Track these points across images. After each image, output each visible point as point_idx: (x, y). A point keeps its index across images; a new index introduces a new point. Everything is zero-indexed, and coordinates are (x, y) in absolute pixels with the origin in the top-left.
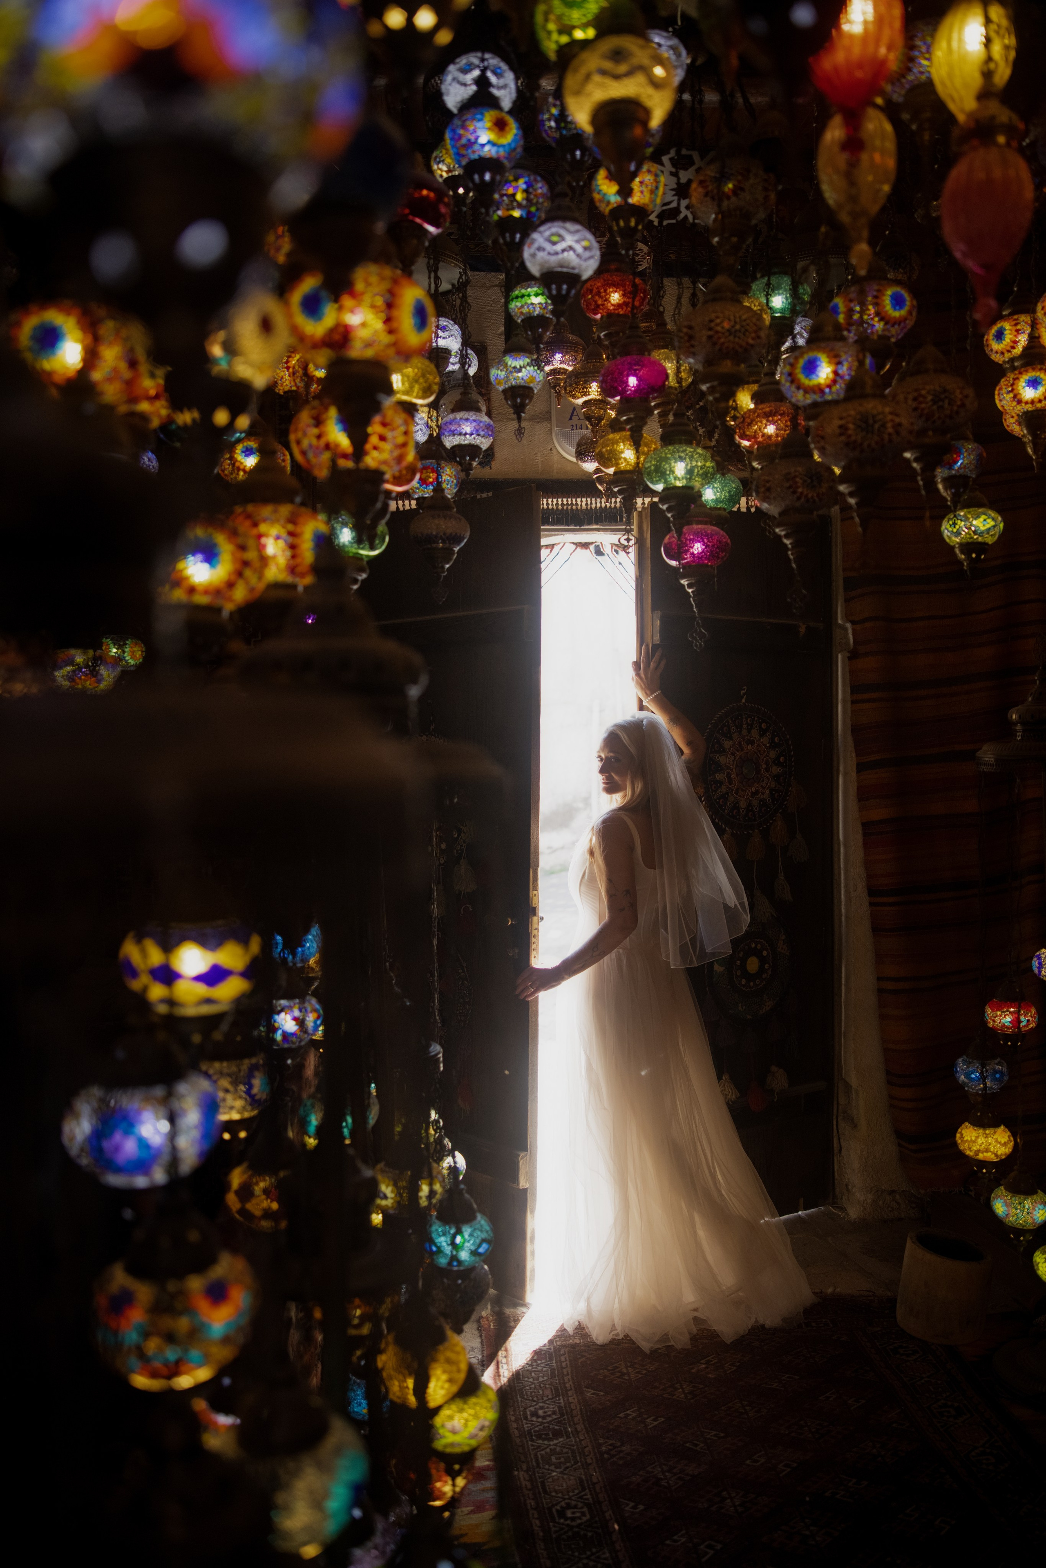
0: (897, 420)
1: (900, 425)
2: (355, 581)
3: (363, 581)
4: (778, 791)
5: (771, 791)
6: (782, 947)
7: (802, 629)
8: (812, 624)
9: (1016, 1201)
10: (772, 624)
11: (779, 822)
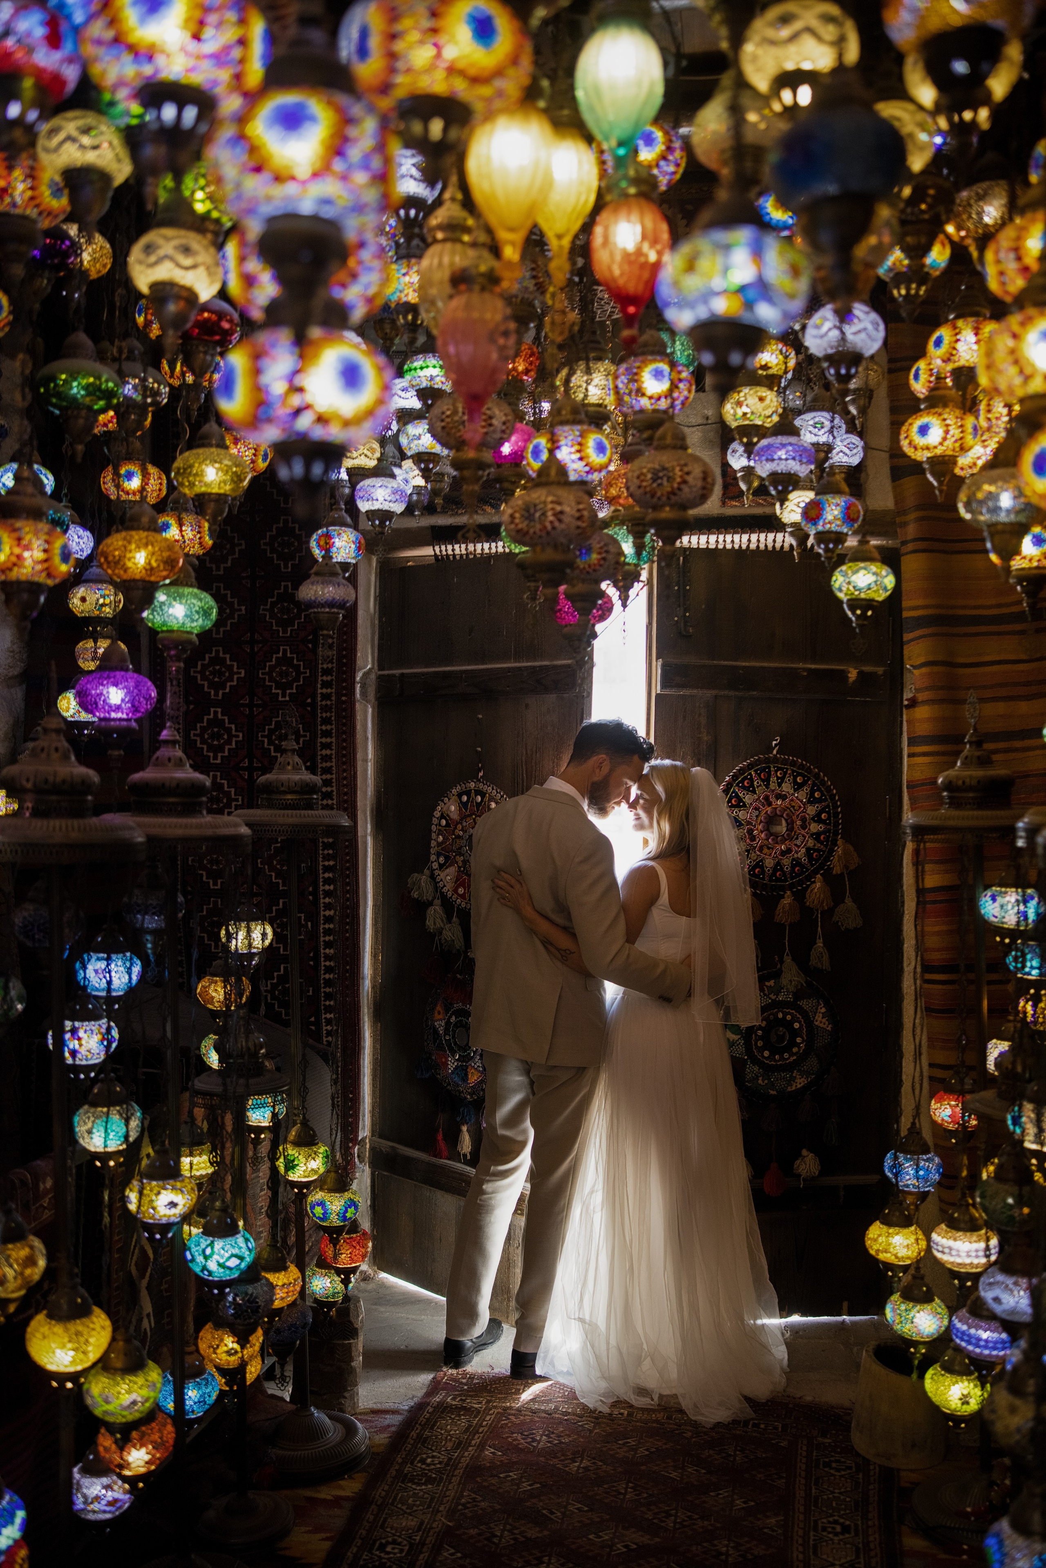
4: (818, 850)
5: (808, 850)
6: (821, 1021)
7: (853, 675)
8: (867, 669)
9: (903, 1307)
10: (810, 670)
11: (818, 884)
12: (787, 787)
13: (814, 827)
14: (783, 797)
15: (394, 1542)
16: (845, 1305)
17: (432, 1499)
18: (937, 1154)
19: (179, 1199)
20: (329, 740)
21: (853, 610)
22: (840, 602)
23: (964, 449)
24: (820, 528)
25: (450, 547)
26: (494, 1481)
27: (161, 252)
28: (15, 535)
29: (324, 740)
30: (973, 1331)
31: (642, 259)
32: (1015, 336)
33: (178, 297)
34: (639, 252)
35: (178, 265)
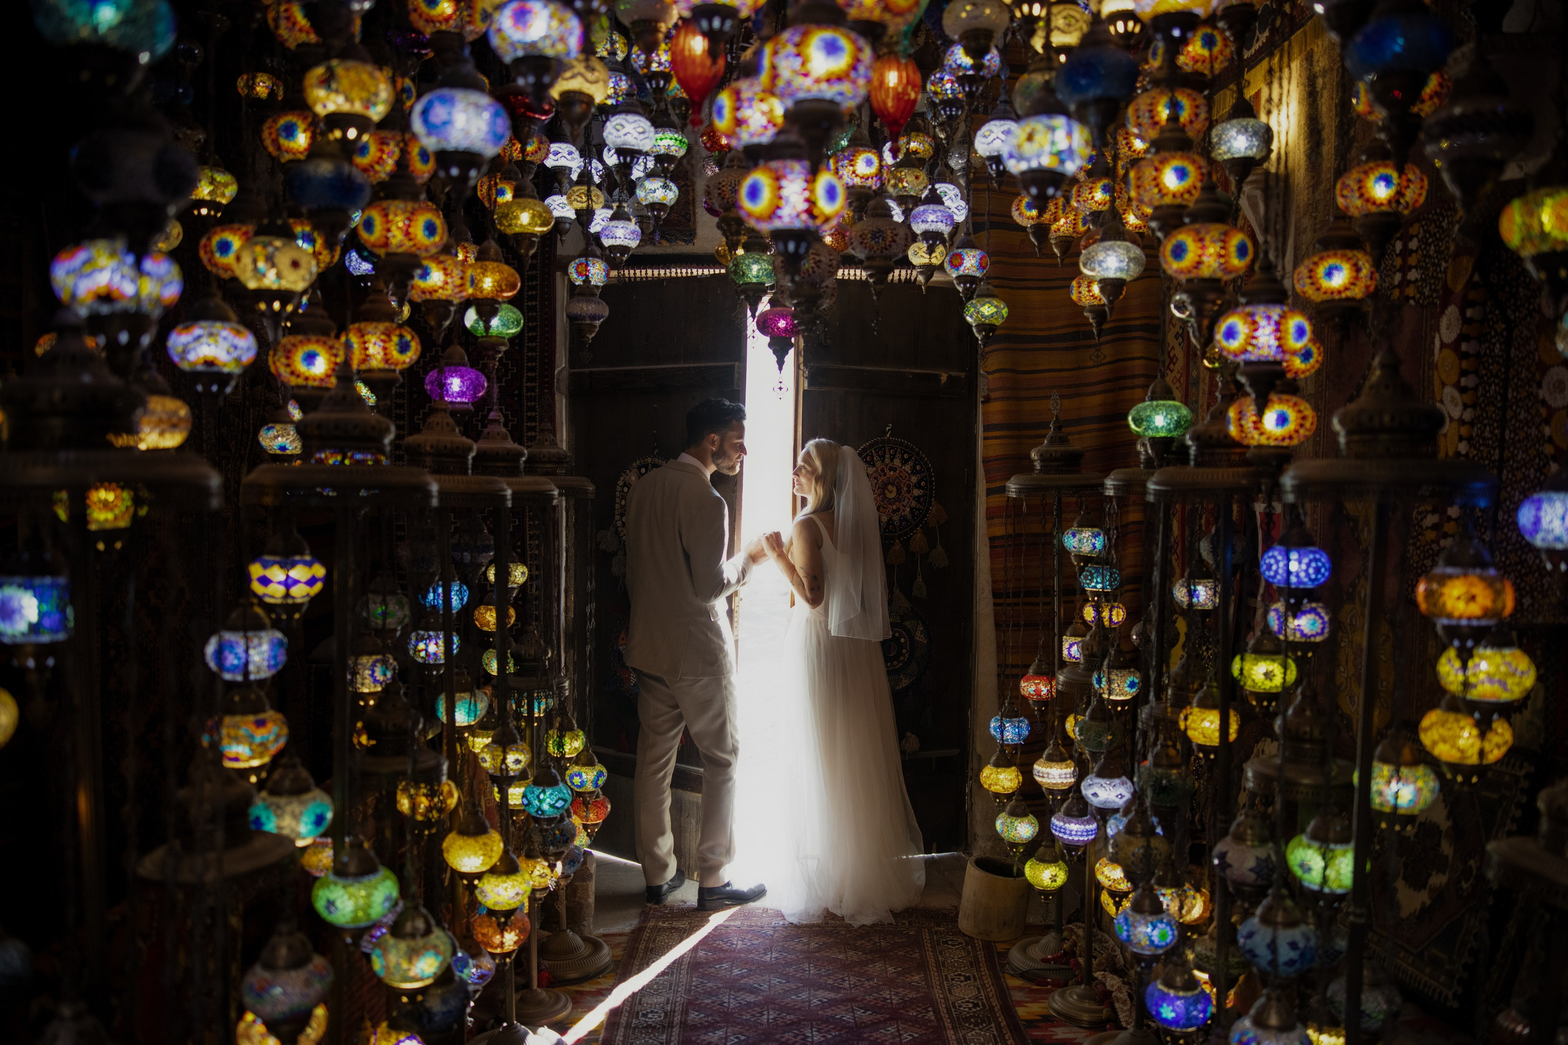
0: (818, 258)
1: (820, 261)
2: (499, 352)
3: (505, 352)
4: (918, 509)
5: (912, 509)
6: (919, 637)
7: (944, 378)
8: (954, 374)
9: (1009, 820)
10: (914, 374)
11: (918, 535)
12: (897, 462)
13: (916, 492)
14: (895, 470)
15: (652, 1012)
16: (935, 845)
17: (671, 985)
18: (1026, 717)
19: (522, 757)
20: (533, 424)
21: (979, 332)
22: (970, 326)
23: (1056, 220)
24: (961, 273)
25: (632, 272)
26: (712, 970)
27: (576, 71)
28: (442, 266)
29: (529, 424)
30: (1067, 825)
31: (906, 97)
32: (1156, 169)
33: (582, 102)
34: (905, 92)
35: (587, 80)
